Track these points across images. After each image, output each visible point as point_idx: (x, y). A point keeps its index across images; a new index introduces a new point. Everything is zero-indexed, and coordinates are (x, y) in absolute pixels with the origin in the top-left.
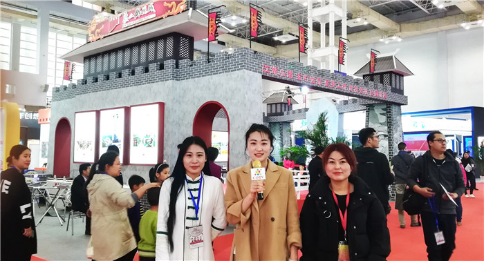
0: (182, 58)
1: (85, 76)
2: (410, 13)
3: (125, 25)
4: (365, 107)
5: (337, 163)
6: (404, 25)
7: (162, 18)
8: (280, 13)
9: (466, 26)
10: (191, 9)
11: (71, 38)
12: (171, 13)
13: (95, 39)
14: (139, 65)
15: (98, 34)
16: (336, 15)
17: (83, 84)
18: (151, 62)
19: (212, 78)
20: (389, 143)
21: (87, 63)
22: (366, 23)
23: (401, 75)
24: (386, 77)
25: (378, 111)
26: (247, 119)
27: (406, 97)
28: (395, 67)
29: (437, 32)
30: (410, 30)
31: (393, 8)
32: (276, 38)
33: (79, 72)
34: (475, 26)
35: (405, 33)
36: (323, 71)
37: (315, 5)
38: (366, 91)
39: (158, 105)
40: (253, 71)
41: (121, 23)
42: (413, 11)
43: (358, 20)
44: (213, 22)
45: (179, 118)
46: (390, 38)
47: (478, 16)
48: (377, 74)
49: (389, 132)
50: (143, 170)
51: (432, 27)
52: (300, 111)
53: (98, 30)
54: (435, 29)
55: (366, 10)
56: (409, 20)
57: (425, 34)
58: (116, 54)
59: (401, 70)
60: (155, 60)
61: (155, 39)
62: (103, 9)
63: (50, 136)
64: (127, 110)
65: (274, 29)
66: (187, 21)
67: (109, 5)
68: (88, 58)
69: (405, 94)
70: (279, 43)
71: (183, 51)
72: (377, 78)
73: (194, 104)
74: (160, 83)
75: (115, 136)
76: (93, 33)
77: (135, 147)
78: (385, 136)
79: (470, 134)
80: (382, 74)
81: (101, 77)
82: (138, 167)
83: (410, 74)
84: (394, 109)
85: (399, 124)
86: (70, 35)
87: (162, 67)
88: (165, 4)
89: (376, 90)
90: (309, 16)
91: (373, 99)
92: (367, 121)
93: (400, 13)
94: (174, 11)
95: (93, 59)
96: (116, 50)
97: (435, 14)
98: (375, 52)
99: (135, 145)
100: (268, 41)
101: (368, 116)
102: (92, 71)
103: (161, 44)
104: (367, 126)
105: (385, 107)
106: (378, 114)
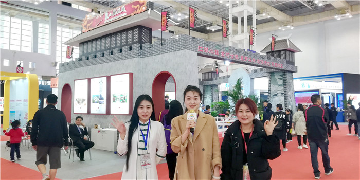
0: (144, 43)
1: (80, 56)
2: (300, 9)
3: (106, 21)
4: (268, 74)
5: (244, 112)
6: (295, 18)
7: (131, 16)
8: (210, 11)
9: (338, 18)
10: (150, 9)
11: (72, 30)
12: (136, 13)
13: (87, 30)
14: (116, 47)
15: (89, 27)
16: (248, 12)
17: (79, 61)
18: (124, 46)
19: (164, 56)
21: (82, 47)
22: (269, 17)
23: (293, 52)
24: (282, 54)
25: (277, 76)
27: (297, 67)
28: (289, 47)
29: (318, 22)
30: (299, 21)
31: (287, 6)
32: (208, 28)
33: (77, 52)
34: (344, 18)
35: (296, 23)
36: (239, 50)
37: (234, 5)
38: (268, 63)
39: (128, 74)
40: (192, 50)
41: (104, 20)
42: (301, 8)
43: (264, 15)
44: (165, 18)
45: (143, 83)
46: (286, 27)
47: (346, 11)
48: (276, 51)
51: (314, 18)
52: (224, 77)
53: (88, 25)
54: (317, 20)
55: (269, 8)
56: (298, 14)
58: (101, 41)
59: (292, 48)
60: (127, 44)
61: (126, 30)
62: (92, 10)
64: (109, 78)
65: (207, 22)
66: (147, 17)
67: (96, 8)
68: (82, 43)
69: (296, 65)
70: (210, 31)
71: (145, 38)
72: (276, 54)
73: (153, 73)
74: (130, 59)
75: (101, 95)
76: (85, 26)
77: (114, 103)
78: (282, 94)
79: (341, 92)
80: (279, 51)
81: (91, 56)
83: (299, 51)
84: (288, 75)
85: (292, 86)
86: (71, 28)
87: (131, 49)
88: (133, 6)
89: (276, 62)
90: (230, 12)
91: (274, 69)
92: (270, 84)
93: (292, 10)
94: (139, 11)
95: (86, 44)
96: (100, 38)
97: (316, 10)
98: (275, 37)
99: (114, 101)
100: (203, 30)
101: (270, 81)
102: (85, 52)
103: (130, 33)
104: (270, 87)
105: (282, 74)
106: (277, 79)
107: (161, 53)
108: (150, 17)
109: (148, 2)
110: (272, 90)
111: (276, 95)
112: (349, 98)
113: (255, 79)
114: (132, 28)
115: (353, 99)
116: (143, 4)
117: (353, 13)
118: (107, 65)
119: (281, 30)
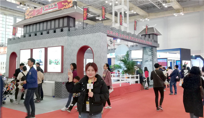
0: (71, 27)
1: (24, 34)
2: (152, 9)
3: (43, 12)
4: (142, 48)
5: (91, 71)
6: (150, 14)
7: (61, 10)
8: (98, 8)
9: (176, 15)
10: (75, 6)
11: (5, 16)
12: (66, 8)
13: (28, 17)
14: (51, 29)
15: (30, 15)
16: (124, 9)
17: (23, 37)
18: (57, 28)
19: (85, 36)
20: (153, 63)
21: (25, 28)
22: (135, 13)
23: (157, 35)
24: (151, 36)
25: (148, 50)
26: (102, 53)
27: (159, 44)
28: (155, 32)
29: (164, 17)
30: (153, 16)
31: (146, 7)
32: (97, 18)
33: (20, 32)
34: (179, 15)
35: (151, 17)
36: (129, 33)
37: (116, 5)
38: (145, 42)
39: (61, 47)
40: (104, 33)
41: (41, 11)
42: (154, 8)
43: (132, 11)
44: (86, 12)
45: (70, 53)
46: (145, 19)
47: (181, 11)
48: (148, 34)
49: (152, 59)
50: (54, 75)
51: (161, 15)
52: (112, 49)
53: (30, 14)
54: (163, 16)
55: (135, 7)
56: (152, 12)
57: (158, 18)
58: (40, 25)
59: (157, 33)
60: (59, 28)
61: (59, 18)
62: (21, 4)
63: (7, 60)
64: (46, 50)
65: (96, 14)
66: (75, 11)
67: (24, 2)
68: (26, 26)
69: (158, 43)
70: (98, 20)
71: (71, 24)
72: (147, 36)
73: (77, 46)
74: (61, 37)
75: (40, 60)
76: (28, 15)
77: (50, 65)
78: (151, 60)
79: (179, 59)
80: (149, 34)
81: (32, 34)
82: (51, 73)
83: (160, 35)
84: (154, 49)
85: (156, 55)
86: (6, 15)
87: (62, 31)
88: (63, 3)
89: (148, 41)
90: (113, 9)
91: (146, 45)
92: (143, 54)
93: (149, 9)
94: (67, 7)
95: (29, 26)
96: (39, 23)
97: (163, 9)
98: (148, 26)
99: (50, 64)
100: (93, 19)
101: (143, 52)
102: (28, 32)
103: (61, 21)
104: (143, 56)
105: (150, 48)
106: (148, 51)
107: (83, 34)
108: (77, 11)
109: (73, 2)
110: (144, 58)
111: (147, 61)
112: (185, 63)
113: (132, 51)
114: (63, 18)
115: (187, 64)
116: (70, 2)
117: (184, 12)
118: (44, 41)
119: (142, 21)
